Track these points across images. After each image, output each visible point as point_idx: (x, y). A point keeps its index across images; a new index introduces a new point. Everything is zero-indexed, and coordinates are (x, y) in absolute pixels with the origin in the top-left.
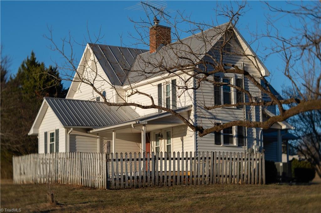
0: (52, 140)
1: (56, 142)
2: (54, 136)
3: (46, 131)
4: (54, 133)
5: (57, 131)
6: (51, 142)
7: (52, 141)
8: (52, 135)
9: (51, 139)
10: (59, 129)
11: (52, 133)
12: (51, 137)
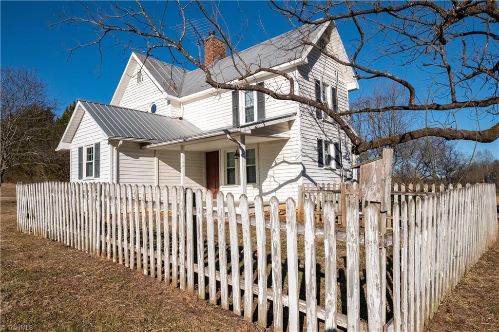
0: (90, 158)
1: (96, 161)
2: (93, 153)
3: (80, 146)
4: (93, 148)
5: (98, 146)
6: (88, 160)
7: (90, 160)
8: (90, 151)
9: (88, 156)
10: (100, 143)
11: (90, 148)
12: (88, 153)
